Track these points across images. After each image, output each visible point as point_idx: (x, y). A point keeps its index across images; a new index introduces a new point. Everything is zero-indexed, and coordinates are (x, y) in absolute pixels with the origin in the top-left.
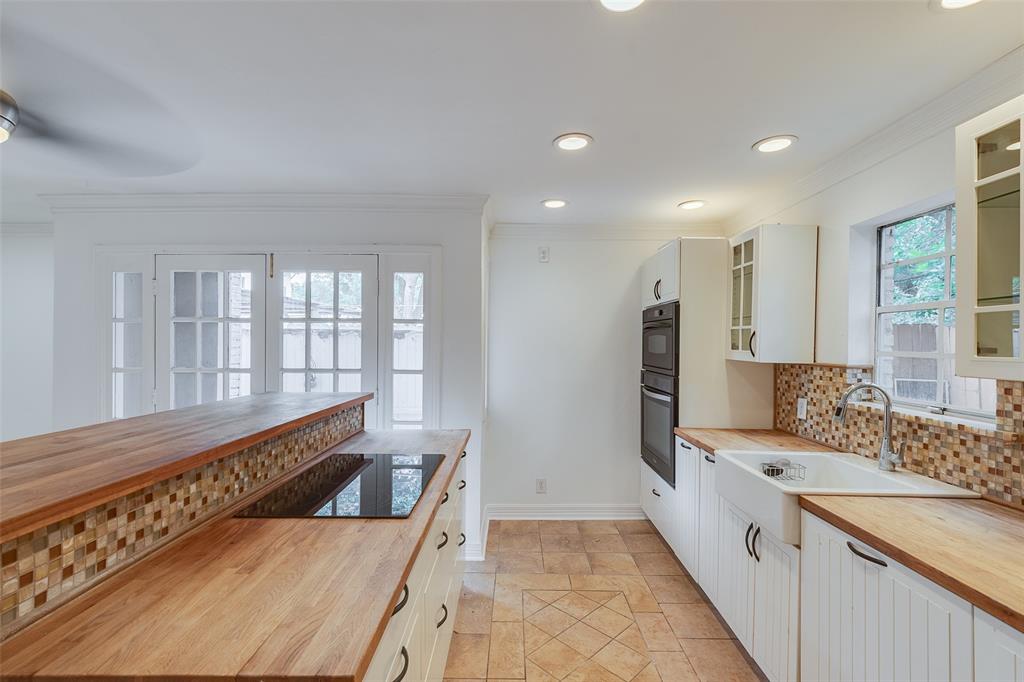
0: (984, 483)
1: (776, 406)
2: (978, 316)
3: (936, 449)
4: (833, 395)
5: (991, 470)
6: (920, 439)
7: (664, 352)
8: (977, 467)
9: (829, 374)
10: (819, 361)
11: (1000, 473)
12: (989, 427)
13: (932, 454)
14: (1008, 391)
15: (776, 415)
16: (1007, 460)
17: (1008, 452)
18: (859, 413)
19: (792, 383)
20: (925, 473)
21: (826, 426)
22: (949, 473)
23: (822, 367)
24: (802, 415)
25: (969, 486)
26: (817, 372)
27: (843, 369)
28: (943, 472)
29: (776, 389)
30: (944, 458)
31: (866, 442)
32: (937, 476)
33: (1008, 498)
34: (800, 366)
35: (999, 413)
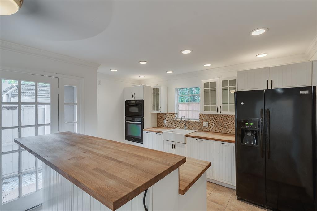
0: (198, 129)
1: (158, 122)
2: (205, 106)
3: (191, 125)
4: (172, 118)
5: (199, 127)
6: (189, 124)
7: (138, 111)
8: (197, 127)
9: (171, 115)
10: (169, 112)
11: (200, 127)
12: (198, 121)
13: (190, 126)
14: (201, 116)
15: (158, 123)
16: (201, 125)
17: (201, 124)
18: (178, 121)
19: (162, 117)
20: (189, 129)
21: (171, 124)
22: (193, 128)
23: (169, 113)
24: (165, 123)
25: (196, 130)
26: (168, 114)
27: (174, 113)
28: (192, 128)
29: (158, 118)
30: (192, 126)
31: (179, 126)
32: (191, 129)
33: (201, 130)
34: (164, 113)
35: (200, 119)
